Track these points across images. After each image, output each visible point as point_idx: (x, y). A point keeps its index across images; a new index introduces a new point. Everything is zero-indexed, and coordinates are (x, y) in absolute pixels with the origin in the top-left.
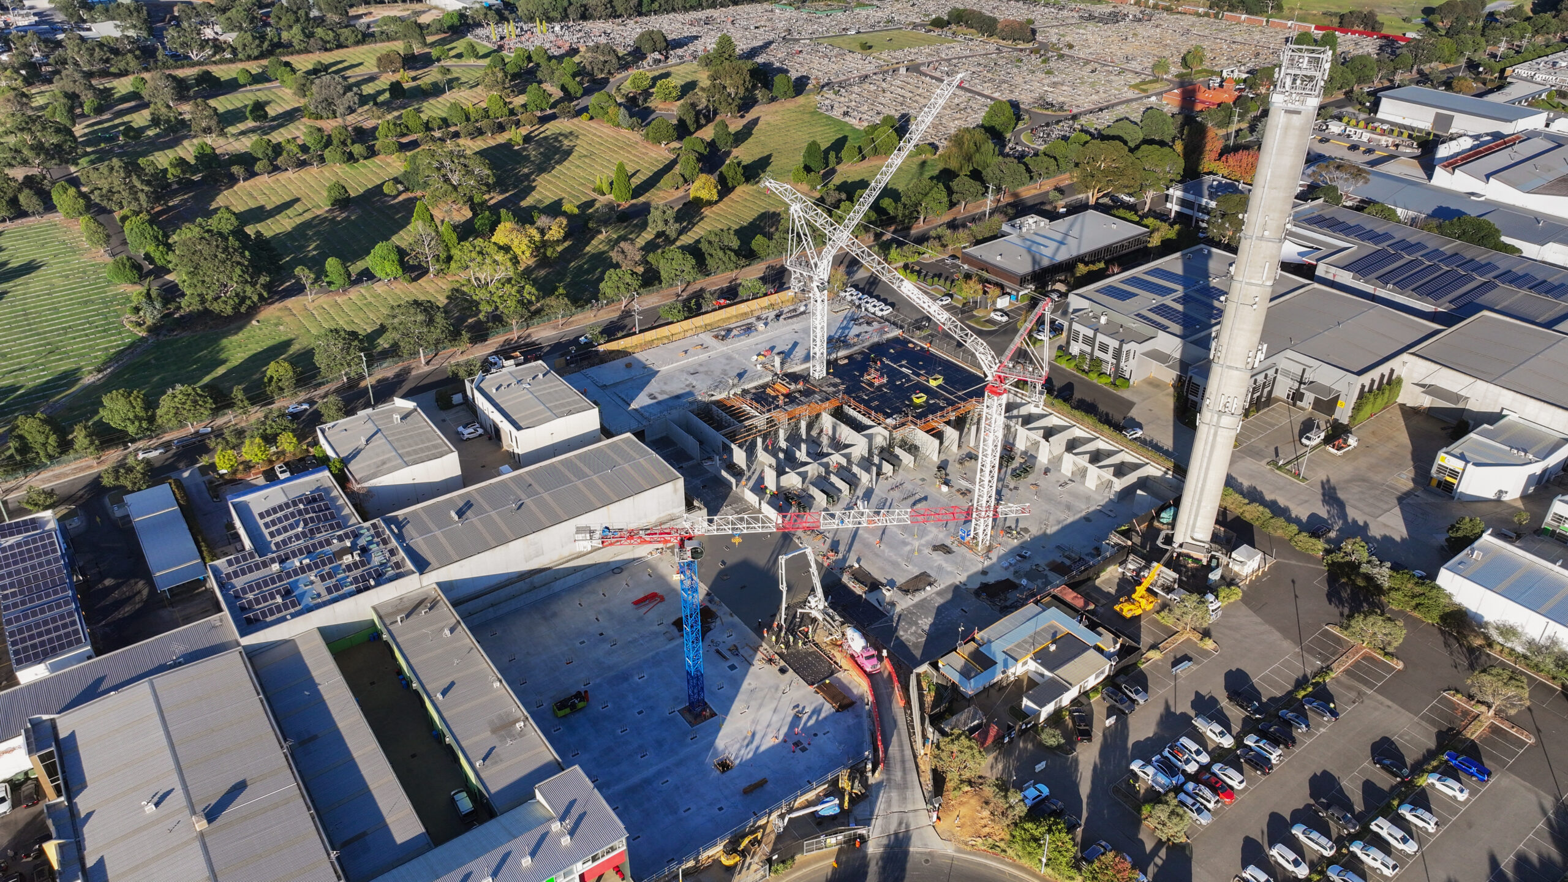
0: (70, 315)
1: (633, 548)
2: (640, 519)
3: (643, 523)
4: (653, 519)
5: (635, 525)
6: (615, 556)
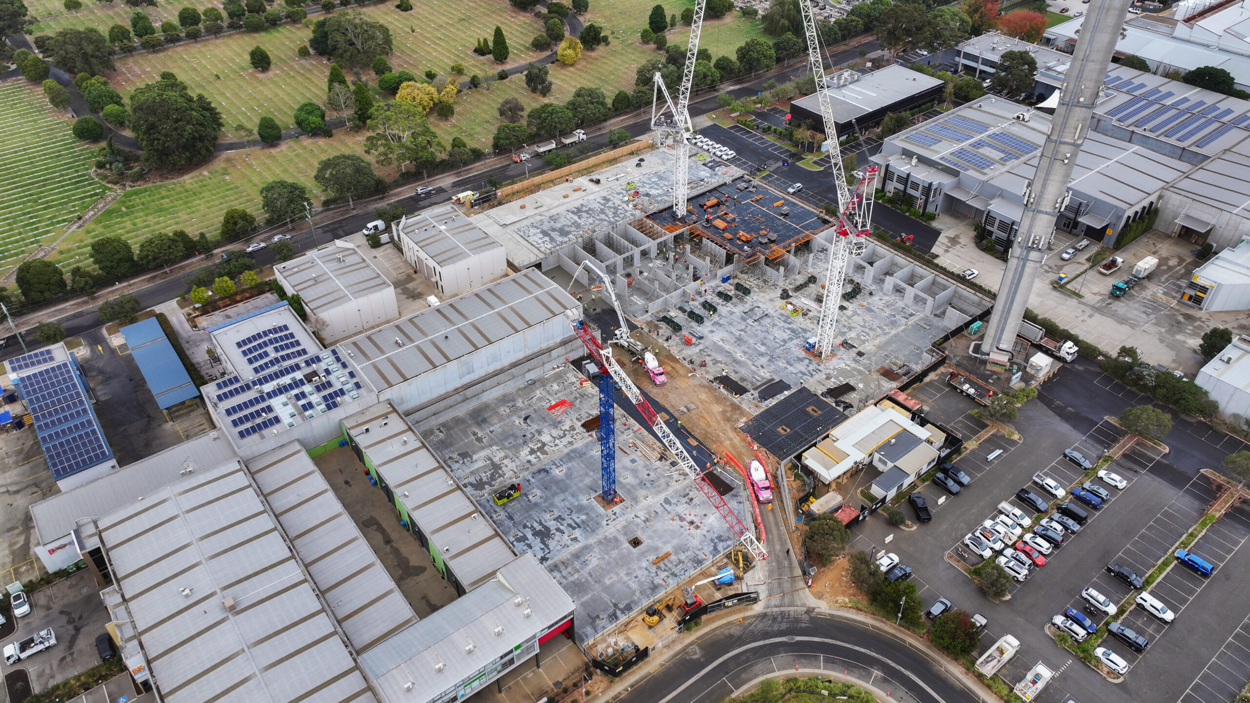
0: (46, 169)
1: (544, 363)
2: (548, 340)
3: (551, 343)
4: (558, 340)
5: (544, 346)
6: (529, 371)
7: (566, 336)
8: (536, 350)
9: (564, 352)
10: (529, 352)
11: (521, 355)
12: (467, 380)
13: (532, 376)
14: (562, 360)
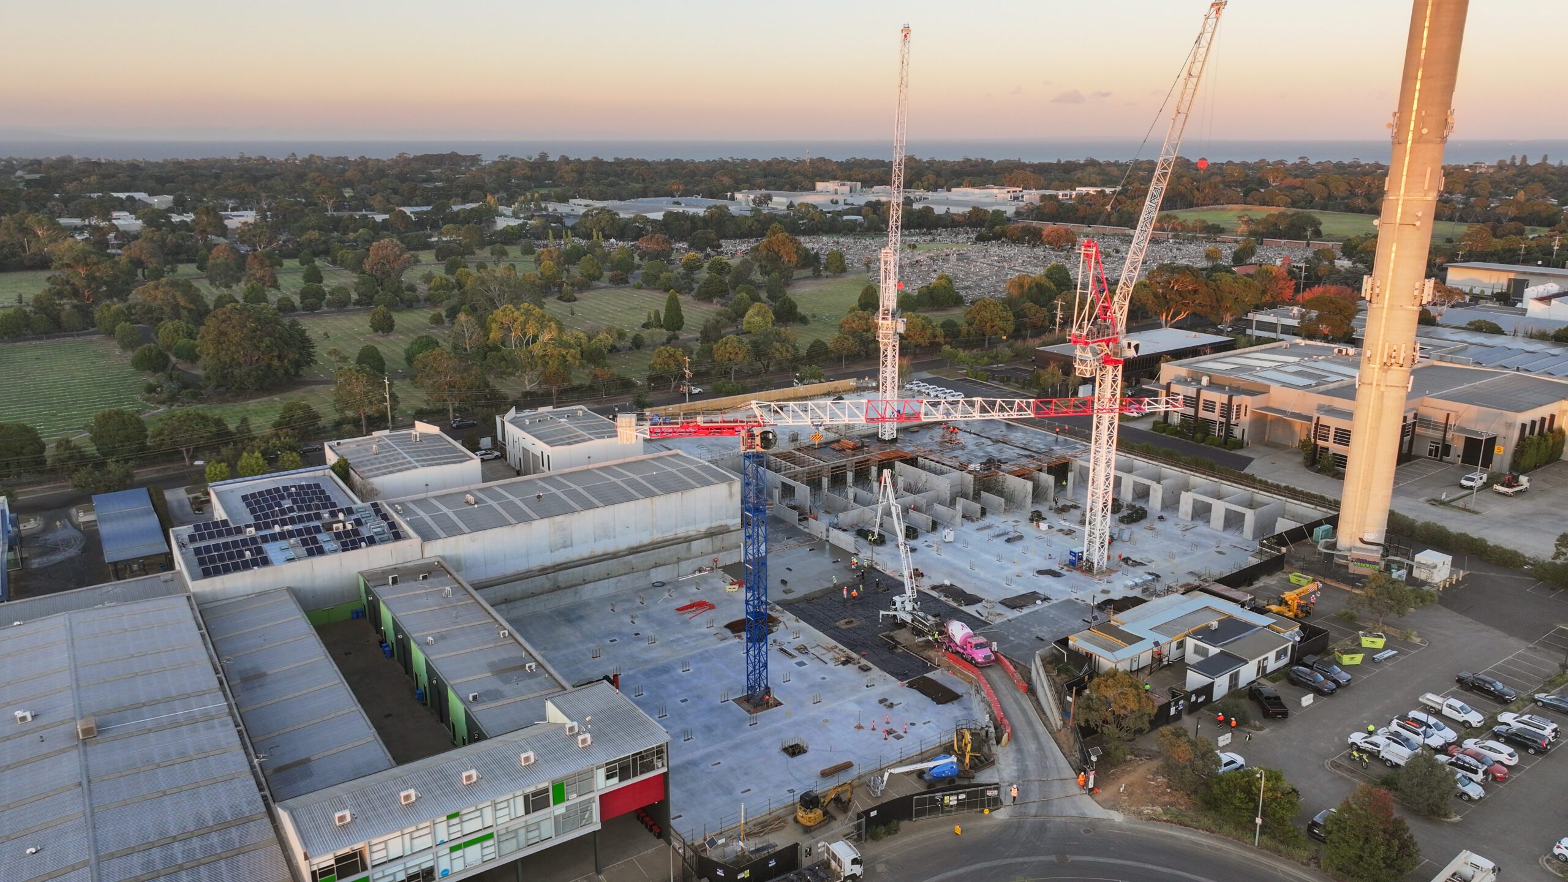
1: (679, 560)
2: (688, 524)
3: (692, 531)
4: (703, 528)
5: (681, 532)
6: (657, 565)
7: (715, 524)
8: (669, 535)
9: (710, 548)
10: (657, 536)
11: (645, 538)
12: (561, 556)
13: (658, 575)
14: (706, 562)
